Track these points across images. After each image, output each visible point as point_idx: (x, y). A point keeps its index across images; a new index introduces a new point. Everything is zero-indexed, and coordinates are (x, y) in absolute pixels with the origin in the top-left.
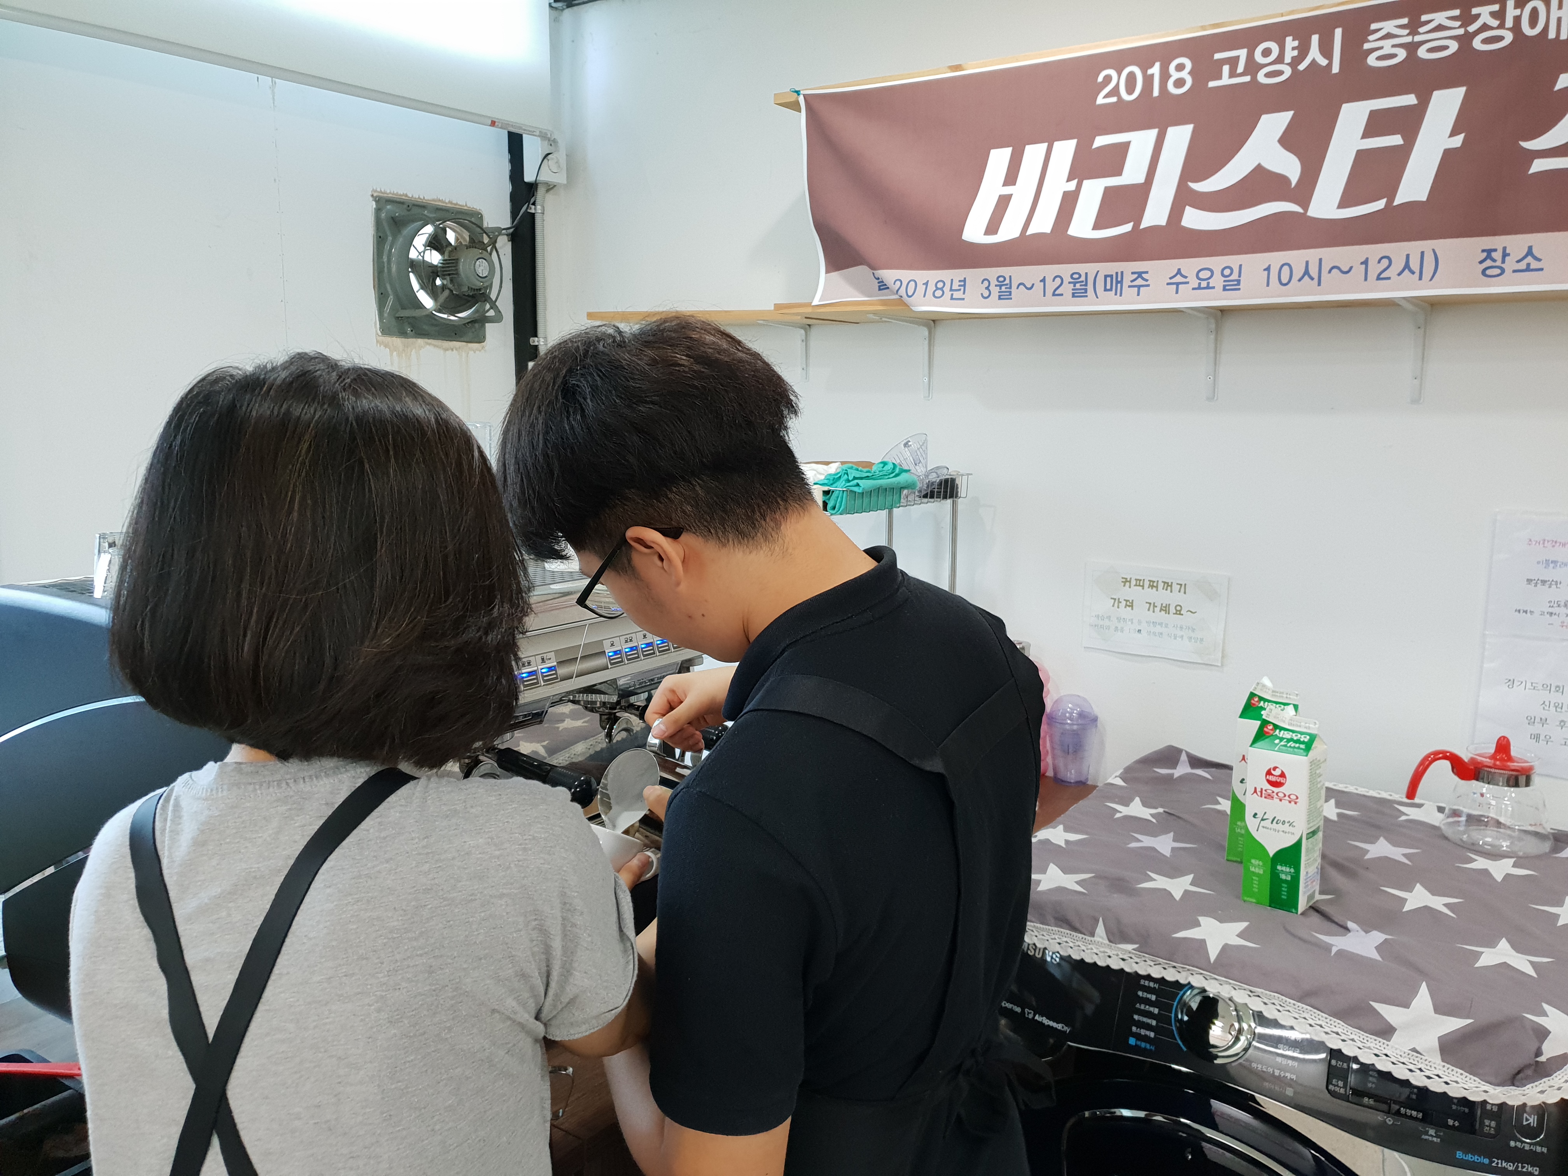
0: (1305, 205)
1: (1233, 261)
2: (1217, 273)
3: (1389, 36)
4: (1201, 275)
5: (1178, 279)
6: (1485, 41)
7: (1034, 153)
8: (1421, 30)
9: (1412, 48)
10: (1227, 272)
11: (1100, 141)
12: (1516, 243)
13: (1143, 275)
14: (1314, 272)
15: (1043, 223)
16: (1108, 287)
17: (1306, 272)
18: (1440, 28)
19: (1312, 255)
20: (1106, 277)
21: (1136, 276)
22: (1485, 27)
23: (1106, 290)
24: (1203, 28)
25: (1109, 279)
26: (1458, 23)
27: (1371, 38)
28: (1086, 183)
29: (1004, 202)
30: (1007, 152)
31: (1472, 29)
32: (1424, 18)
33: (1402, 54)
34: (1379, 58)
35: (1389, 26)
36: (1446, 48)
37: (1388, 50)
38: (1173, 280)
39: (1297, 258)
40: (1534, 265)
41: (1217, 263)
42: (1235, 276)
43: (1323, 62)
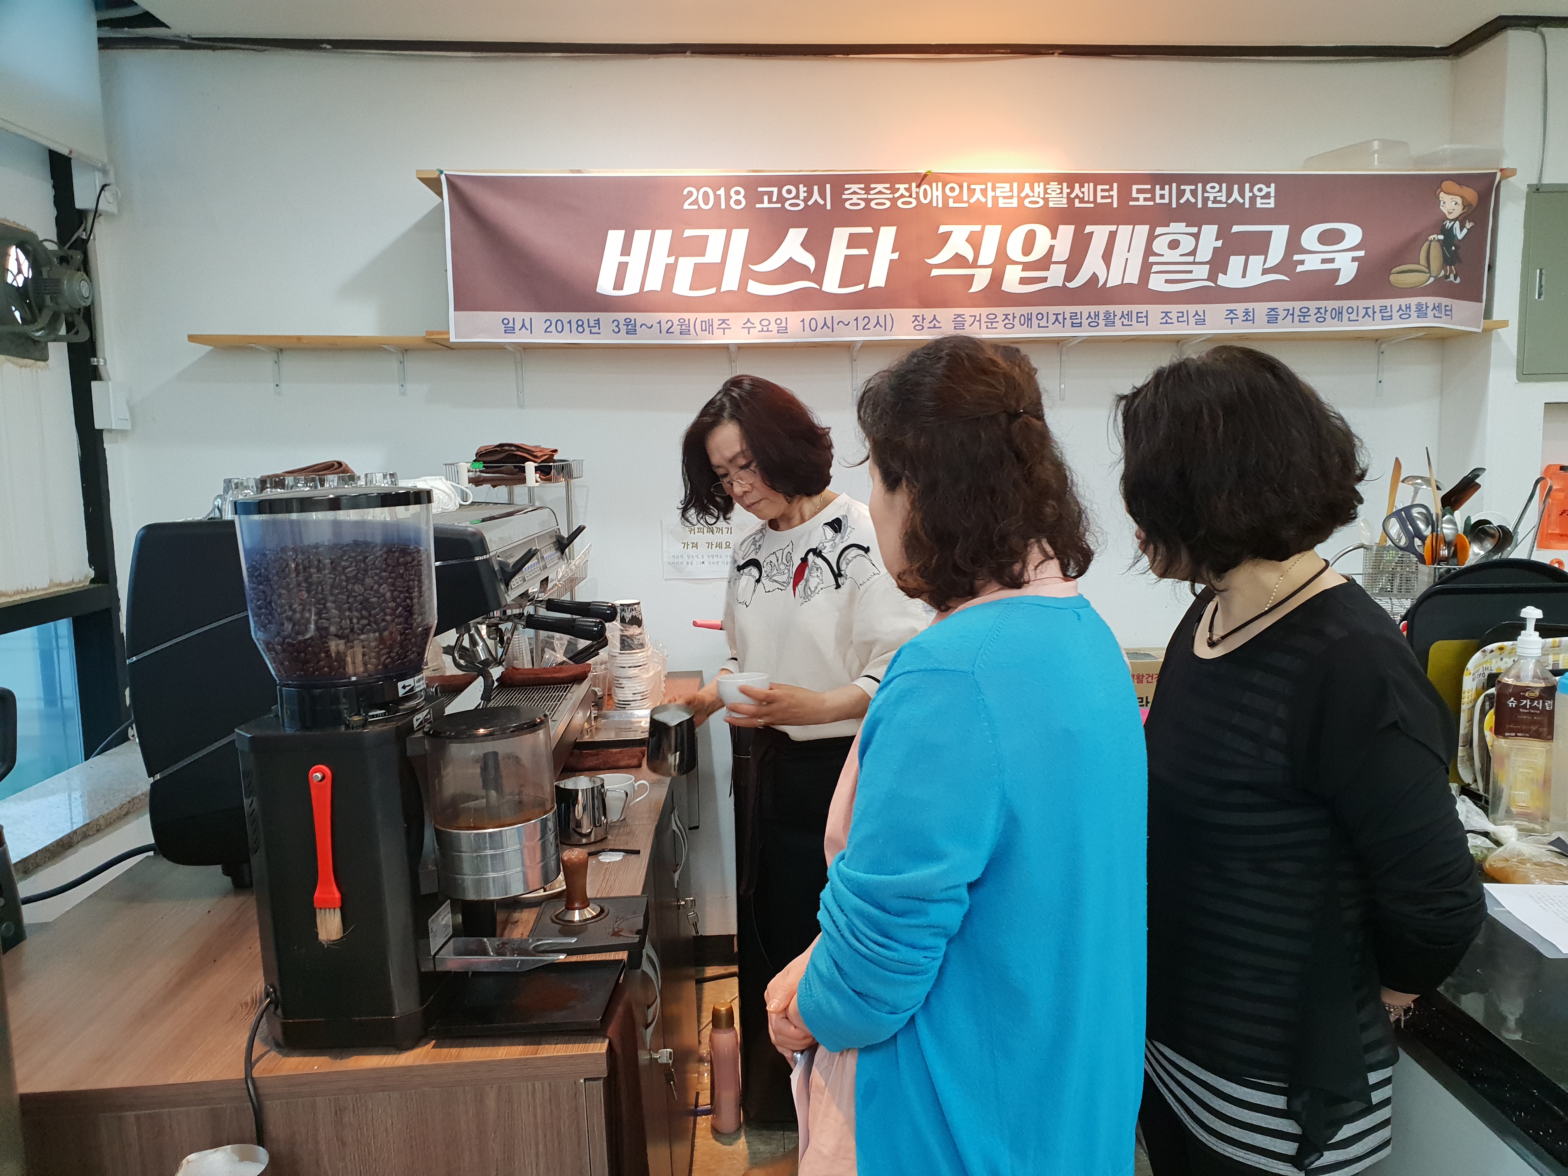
0: (820, 284)
1: (782, 315)
2: (773, 322)
3: (854, 193)
4: (763, 323)
5: (749, 325)
6: (903, 203)
7: (641, 237)
8: (872, 192)
9: (868, 201)
10: (779, 322)
11: (688, 233)
12: (929, 313)
13: (726, 322)
14: (829, 324)
15: (654, 283)
16: (704, 328)
17: (825, 324)
18: (880, 193)
19: (828, 314)
20: (702, 322)
21: (721, 322)
22: (902, 196)
23: (702, 330)
24: (749, 171)
25: (704, 323)
26: (889, 192)
27: (846, 192)
28: (681, 259)
29: (622, 268)
30: (622, 233)
31: (896, 195)
32: (872, 186)
33: (863, 205)
34: (851, 204)
35: (854, 187)
36: (885, 204)
37: (855, 201)
38: (745, 326)
39: (820, 315)
40: (937, 325)
41: (772, 316)
42: (784, 324)
43: (822, 202)
